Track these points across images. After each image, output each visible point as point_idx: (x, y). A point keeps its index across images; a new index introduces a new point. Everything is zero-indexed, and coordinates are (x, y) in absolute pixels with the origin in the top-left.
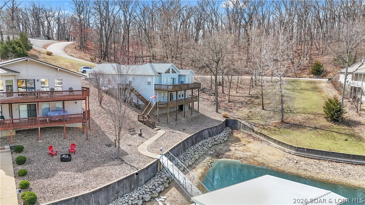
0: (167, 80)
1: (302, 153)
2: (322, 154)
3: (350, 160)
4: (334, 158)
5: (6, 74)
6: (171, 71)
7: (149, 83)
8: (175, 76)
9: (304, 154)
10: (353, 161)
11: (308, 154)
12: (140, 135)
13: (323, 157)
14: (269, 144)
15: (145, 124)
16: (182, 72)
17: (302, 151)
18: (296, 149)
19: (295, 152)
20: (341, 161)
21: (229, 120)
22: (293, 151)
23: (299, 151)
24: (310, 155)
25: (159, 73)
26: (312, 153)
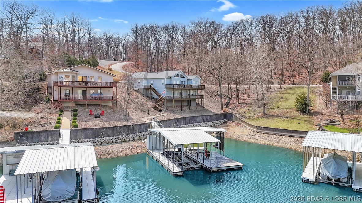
0: (176, 82)
1: (261, 131)
2: (273, 131)
3: (291, 134)
4: (280, 133)
5: (72, 72)
6: (180, 76)
7: (162, 84)
8: (184, 80)
9: (262, 131)
10: (293, 135)
11: (264, 131)
12: (148, 114)
13: (274, 132)
14: (246, 128)
15: (155, 109)
16: (190, 77)
17: (261, 129)
18: (257, 127)
19: (257, 130)
20: (285, 135)
21: (227, 114)
22: (256, 130)
23: (259, 130)
24: (266, 131)
25: (170, 77)
26: (267, 130)
